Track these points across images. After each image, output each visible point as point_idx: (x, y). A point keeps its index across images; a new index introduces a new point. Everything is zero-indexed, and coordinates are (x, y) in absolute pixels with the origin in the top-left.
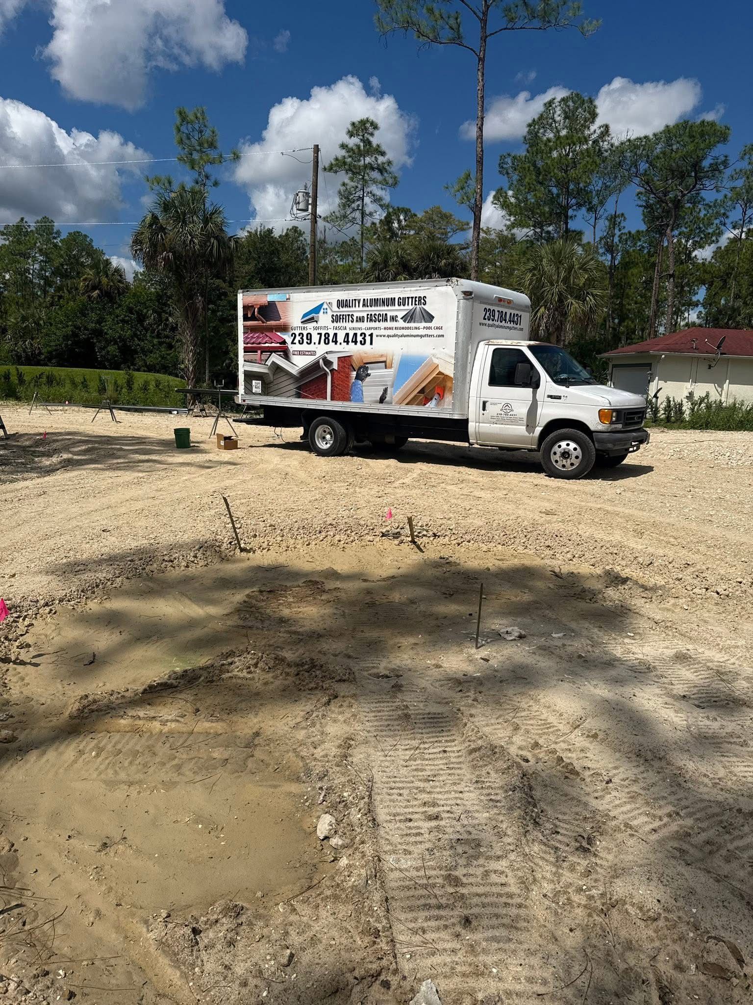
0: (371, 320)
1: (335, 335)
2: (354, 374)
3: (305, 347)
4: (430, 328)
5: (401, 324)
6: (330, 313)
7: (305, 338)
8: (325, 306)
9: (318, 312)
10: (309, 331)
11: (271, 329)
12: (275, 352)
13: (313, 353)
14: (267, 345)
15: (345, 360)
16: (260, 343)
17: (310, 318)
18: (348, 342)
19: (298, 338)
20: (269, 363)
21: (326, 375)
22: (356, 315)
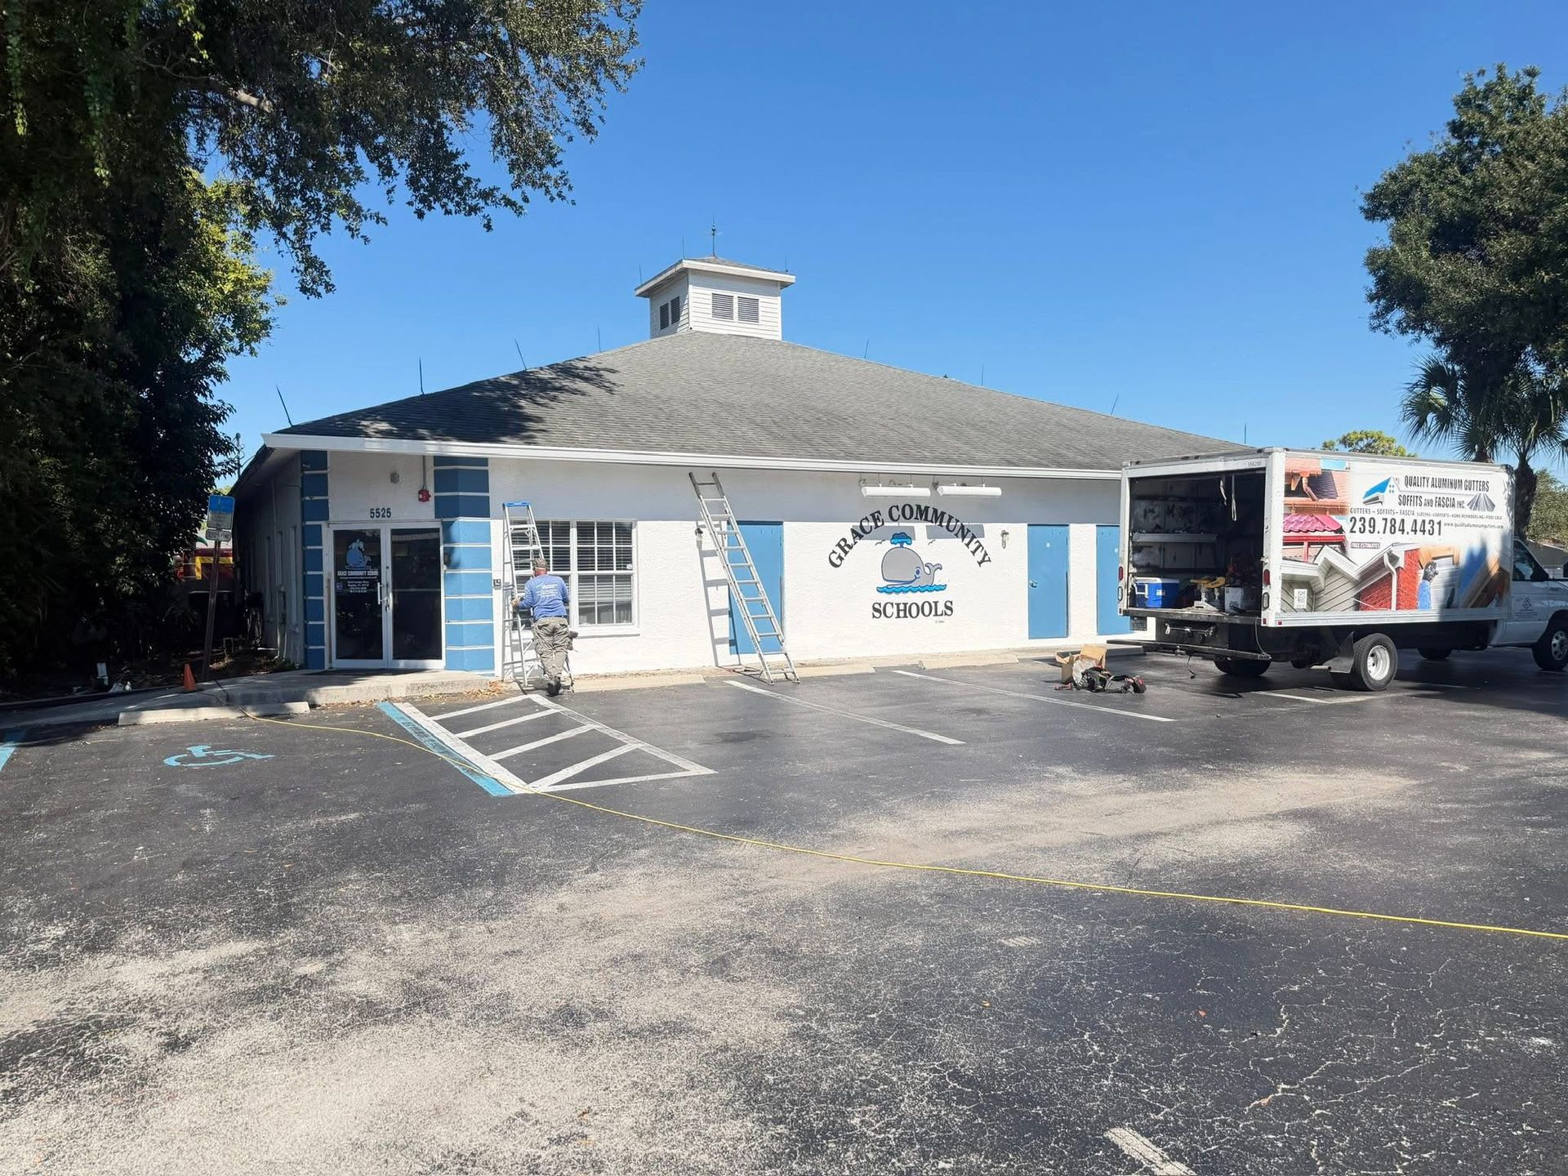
0: (1439, 505)
1: (1403, 521)
2: (1421, 573)
3: (1367, 537)
4: (1491, 517)
5: (1467, 511)
6: (1397, 493)
7: (1367, 524)
8: (1391, 483)
9: (1383, 490)
10: (1372, 515)
11: (1323, 510)
12: (1328, 544)
13: (1376, 546)
14: (1317, 534)
15: (1412, 554)
16: (1308, 531)
17: (1374, 495)
18: (1415, 531)
19: (1359, 524)
20: (1320, 560)
21: (1390, 575)
22: (1425, 497)
